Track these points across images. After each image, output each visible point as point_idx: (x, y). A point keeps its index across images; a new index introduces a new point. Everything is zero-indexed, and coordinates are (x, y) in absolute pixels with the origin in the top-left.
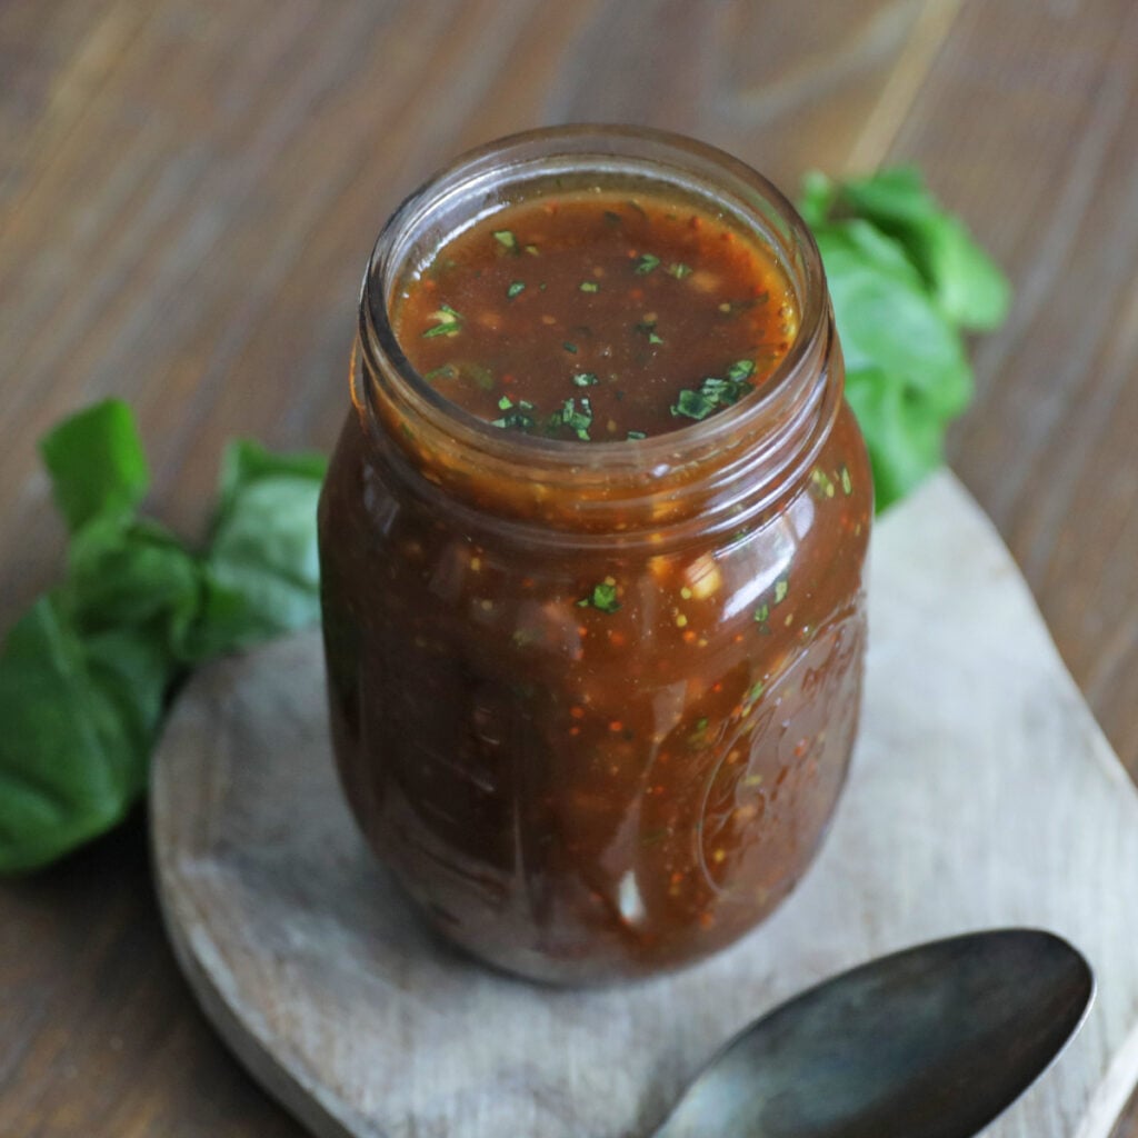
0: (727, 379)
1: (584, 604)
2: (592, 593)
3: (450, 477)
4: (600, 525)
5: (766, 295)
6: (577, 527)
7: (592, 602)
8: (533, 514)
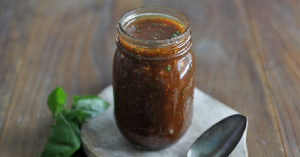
0: (176, 33)
1: (166, 70)
2: (167, 68)
3: (143, 54)
4: (167, 55)
5: (175, 24)
6: (164, 56)
7: (167, 70)
8: (158, 55)
